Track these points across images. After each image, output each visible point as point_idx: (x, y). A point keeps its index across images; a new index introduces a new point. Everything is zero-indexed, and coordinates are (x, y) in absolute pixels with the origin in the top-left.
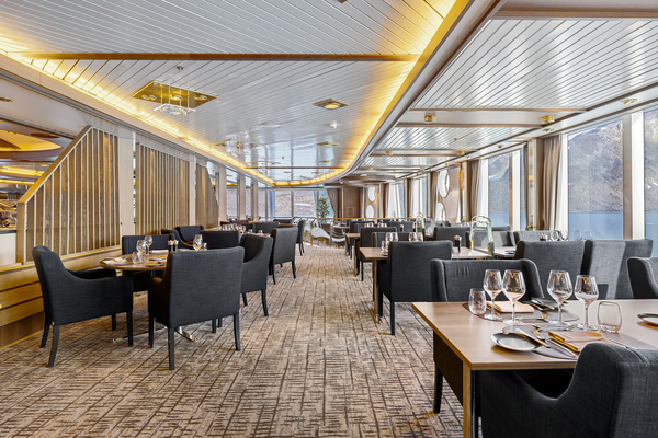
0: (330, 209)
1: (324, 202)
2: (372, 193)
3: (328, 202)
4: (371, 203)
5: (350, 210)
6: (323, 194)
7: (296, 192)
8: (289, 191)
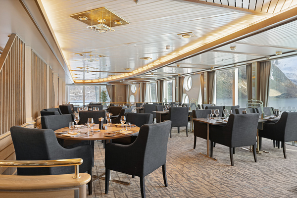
0: (108, 97)
1: (104, 93)
2: (134, 88)
3: (107, 93)
4: (133, 94)
5: (120, 98)
6: (104, 88)
7: (87, 86)
8: (82, 86)
